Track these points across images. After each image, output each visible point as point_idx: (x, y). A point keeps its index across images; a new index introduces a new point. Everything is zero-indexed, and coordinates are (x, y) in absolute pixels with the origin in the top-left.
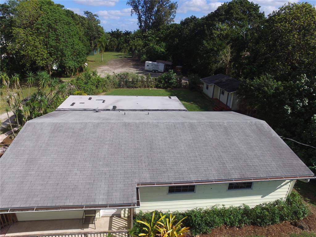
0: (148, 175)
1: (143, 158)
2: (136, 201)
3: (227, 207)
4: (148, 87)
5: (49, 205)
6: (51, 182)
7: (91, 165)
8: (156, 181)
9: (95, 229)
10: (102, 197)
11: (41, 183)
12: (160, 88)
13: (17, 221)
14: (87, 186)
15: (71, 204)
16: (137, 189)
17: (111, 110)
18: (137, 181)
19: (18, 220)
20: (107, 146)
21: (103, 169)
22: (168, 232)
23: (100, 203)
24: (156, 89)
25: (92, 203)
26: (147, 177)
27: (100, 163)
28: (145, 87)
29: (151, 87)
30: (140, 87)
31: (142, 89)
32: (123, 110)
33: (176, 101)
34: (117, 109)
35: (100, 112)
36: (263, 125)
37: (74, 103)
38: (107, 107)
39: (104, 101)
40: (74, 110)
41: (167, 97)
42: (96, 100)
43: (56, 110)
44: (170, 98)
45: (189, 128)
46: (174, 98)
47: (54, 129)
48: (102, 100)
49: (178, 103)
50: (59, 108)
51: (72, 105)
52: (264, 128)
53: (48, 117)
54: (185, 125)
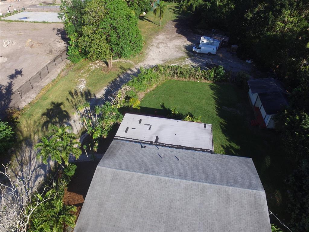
1: (164, 215)
4: (197, 79)
6: (111, 224)
7: (133, 215)
11: (106, 223)
17: (154, 144)
21: (139, 220)
24: (204, 81)
28: (194, 78)
29: (200, 79)
30: (189, 78)
31: (191, 80)
32: (162, 145)
33: (208, 133)
34: (159, 141)
35: (145, 147)
36: (261, 197)
37: (128, 128)
38: (152, 137)
39: (150, 127)
40: (128, 140)
41: (203, 125)
42: (145, 124)
43: (115, 137)
44: (205, 127)
45: (201, 190)
46: (209, 127)
47: (113, 177)
48: (149, 125)
49: (209, 137)
50: (117, 135)
51: (126, 131)
52: (260, 201)
53: (109, 156)
54: (200, 186)
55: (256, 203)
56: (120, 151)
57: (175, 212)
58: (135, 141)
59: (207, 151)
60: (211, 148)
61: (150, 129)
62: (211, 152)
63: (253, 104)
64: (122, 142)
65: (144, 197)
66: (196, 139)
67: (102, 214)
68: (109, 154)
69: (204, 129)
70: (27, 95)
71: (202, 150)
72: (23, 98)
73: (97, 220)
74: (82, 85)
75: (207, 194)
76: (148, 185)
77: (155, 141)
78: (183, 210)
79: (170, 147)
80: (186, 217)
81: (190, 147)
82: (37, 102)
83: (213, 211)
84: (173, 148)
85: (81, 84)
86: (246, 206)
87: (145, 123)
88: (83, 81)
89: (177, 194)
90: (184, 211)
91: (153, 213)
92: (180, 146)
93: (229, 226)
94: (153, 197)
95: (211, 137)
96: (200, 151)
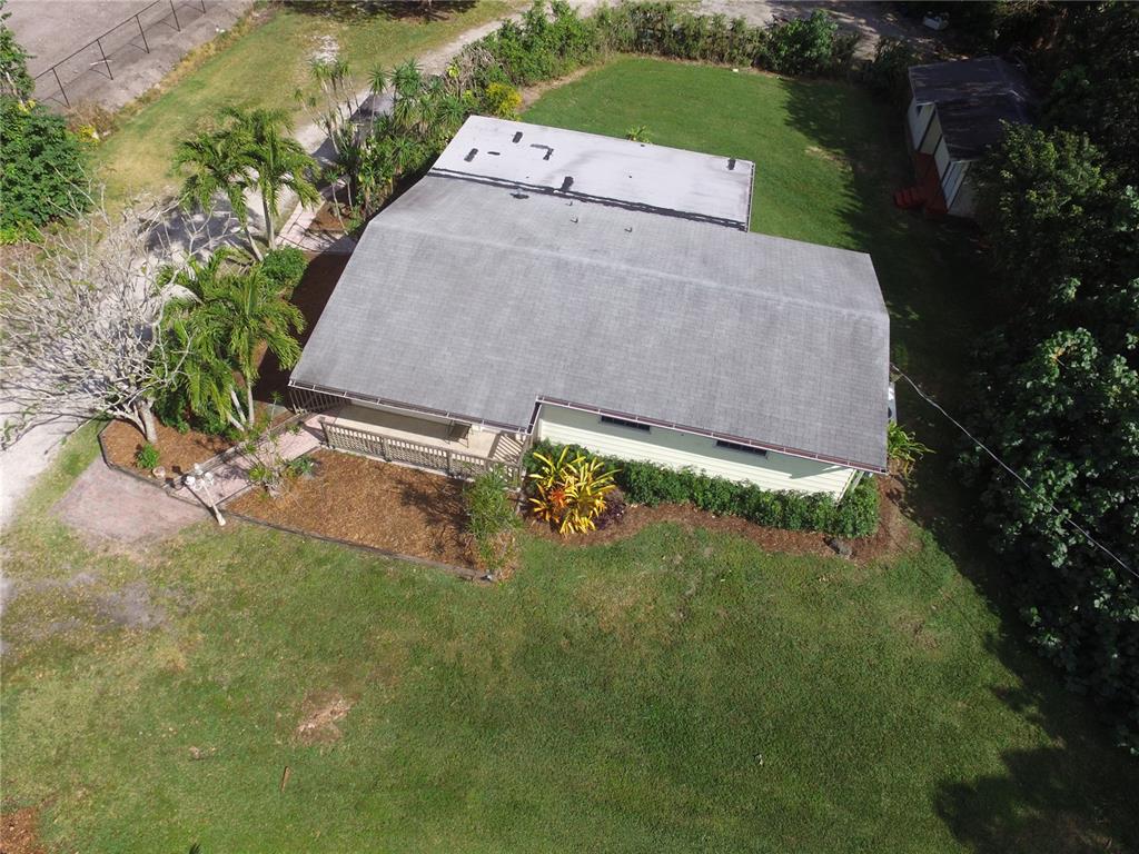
0: (562, 386)
1: (566, 350)
2: (527, 425)
3: (711, 474)
4: (732, 60)
5: (398, 400)
6: (404, 363)
7: (472, 345)
8: (571, 399)
10: (476, 405)
11: (390, 361)
12: (770, 69)
14: (458, 383)
15: (430, 406)
16: (538, 404)
17: (556, 194)
18: (540, 391)
20: (509, 310)
21: (489, 357)
22: (579, 484)
23: (473, 415)
24: (755, 72)
25: (460, 412)
26: (558, 388)
27: (489, 344)
28: (721, 58)
29: (741, 62)
30: (704, 56)
31: (711, 65)
32: (583, 198)
33: (740, 182)
34: (572, 189)
35: (527, 197)
36: (874, 330)
37: (474, 152)
38: (551, 177)
39: (549, 153)
40: (471, 179)
41: (725, 162)
42: (532, 146)
43: (431, 171)
44: (731, 166)
45: (689, 299)
46: (744, 168)
47: (419, 251)
48: (546, 147)
49: (741, 191)
50: (435, 165)
51: (469, 158)
52: (870, 339)
53: (410, 205)
54: (687, 289)
55: (854, 344)
56: (444, 200)
57: (602, 346)
58: (495, 183)
59: (726, 223)
60: (741, 217)
61: (547, 158)
62: (739, 226)
63: (916, 146)
64: (453, 181)
65: (511, 303)
66: (697, 193)
67: (379, 339)
68: (408, 202)
69: (727, 169)
70: (129, 70)
71: (711, 220)
72: (120, 79)
73: (363, 353)
74: (325, 54)
75: (707, 308)
76: (525, 276)
77: (560, 187)
78: (629, 342)
79: (606, 204)
80: (634, 359)
81: (672, 210)
82: (168, 95)
83: (720, 351)
84: (616, 208)
85: (322, 51)
86: (825, 348)
87: (535, 143)
88: (330, 44)
89: (612, 302)
90: (632, 346)
91: (532, 342)
92: (639, 204)
93: (762, 390)
94: (537, 303)
95: (745, 193)
96: (703, 221)
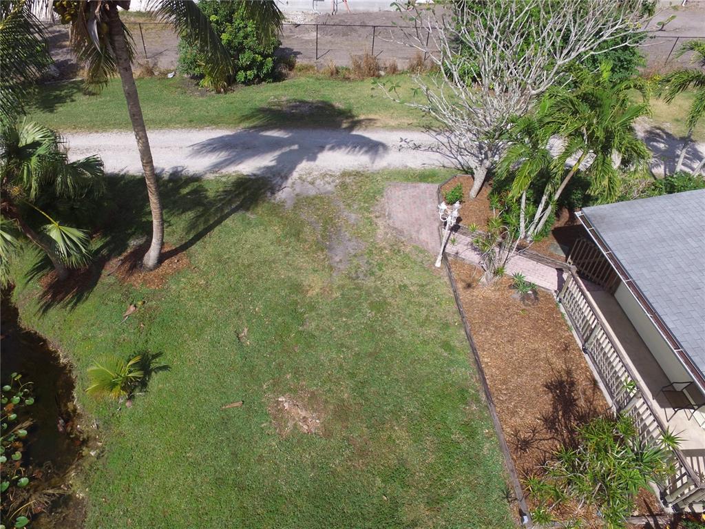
9: (668, 421)
13: (613, 296)
19: (615, 295)
